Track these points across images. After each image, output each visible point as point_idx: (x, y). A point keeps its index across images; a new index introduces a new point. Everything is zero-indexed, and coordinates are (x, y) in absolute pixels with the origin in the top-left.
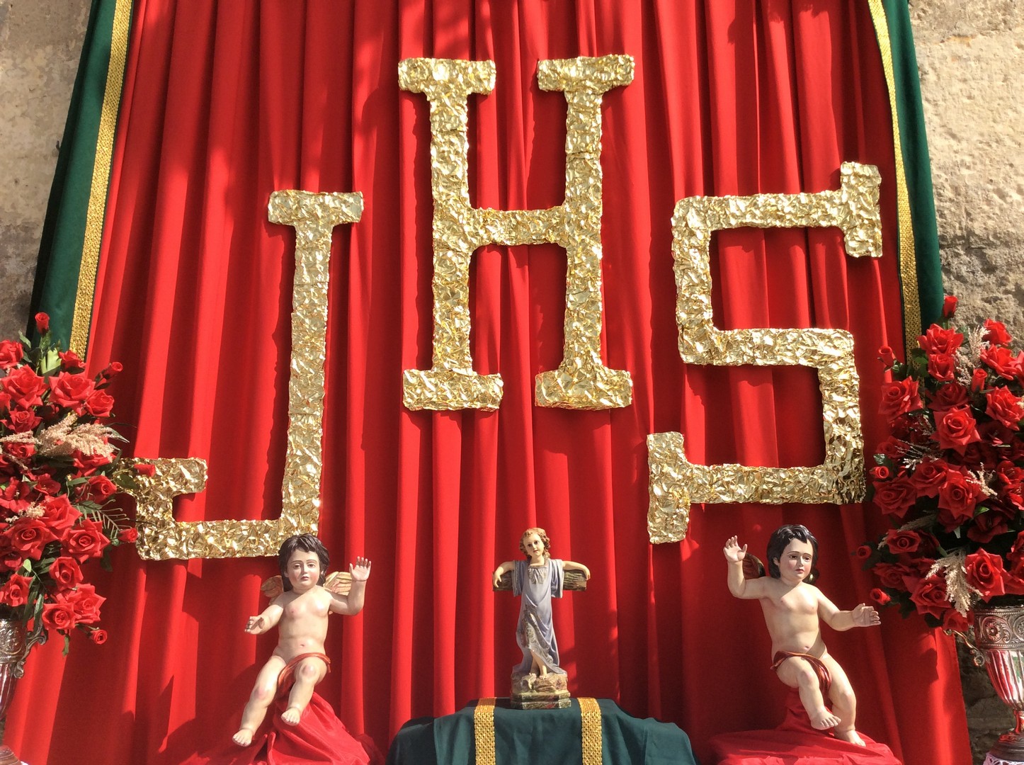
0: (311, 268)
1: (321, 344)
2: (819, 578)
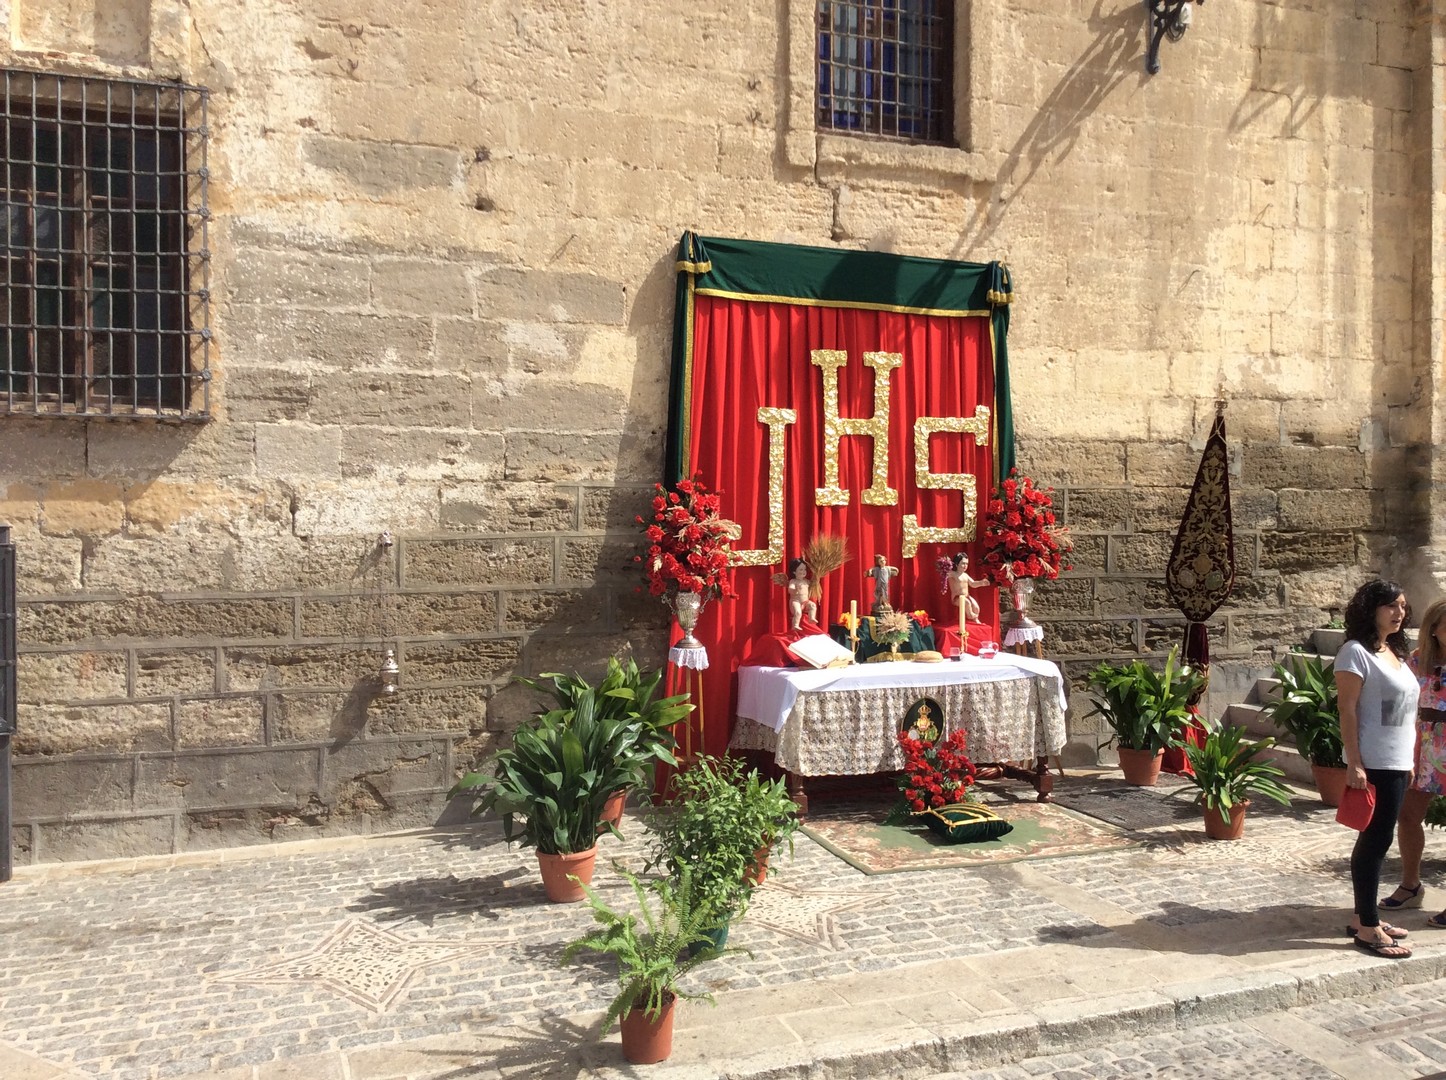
0: (777, 443)
1: (781, 477)
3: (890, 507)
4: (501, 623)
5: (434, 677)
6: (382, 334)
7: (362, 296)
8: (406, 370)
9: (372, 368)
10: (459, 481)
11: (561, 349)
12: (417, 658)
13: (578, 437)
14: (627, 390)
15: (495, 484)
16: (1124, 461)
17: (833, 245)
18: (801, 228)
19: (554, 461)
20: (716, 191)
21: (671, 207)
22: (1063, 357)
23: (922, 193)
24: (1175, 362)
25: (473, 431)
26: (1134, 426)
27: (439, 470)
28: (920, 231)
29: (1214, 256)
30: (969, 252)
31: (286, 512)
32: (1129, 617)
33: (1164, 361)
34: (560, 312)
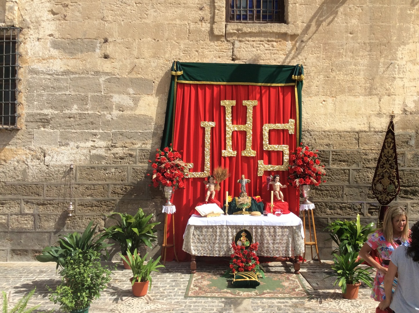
0: (208, 134)
1: (209, 146)
2: (280, 181)
3: (253, 157)
4: (109, 195)
5: (87, 212)
6: (72, 100)
7: (67, 88)
8: (80, 112)
9: (69, 111)
10: (96, 148)
11: (131, 103)
12: (82, 205)
13: (137, 133)
14: (154, 117)
15: (108, 148)
16: (358, 139)
17: (232, 62)
18: (219, 57)
19: (128, 141)
20: (187, 46)
21: (171, 53)
22: (330, 100)
23: (268, 41)
24: (382, 100)
25: (101, 131)
26: (362, 126)
27: (89, 144)
28: (267, 55)
29: (401, 57)
30: (290, 62)
31: (42, 157)
32: (360, 202)
33: (377, 100)
34: (131, 91)
